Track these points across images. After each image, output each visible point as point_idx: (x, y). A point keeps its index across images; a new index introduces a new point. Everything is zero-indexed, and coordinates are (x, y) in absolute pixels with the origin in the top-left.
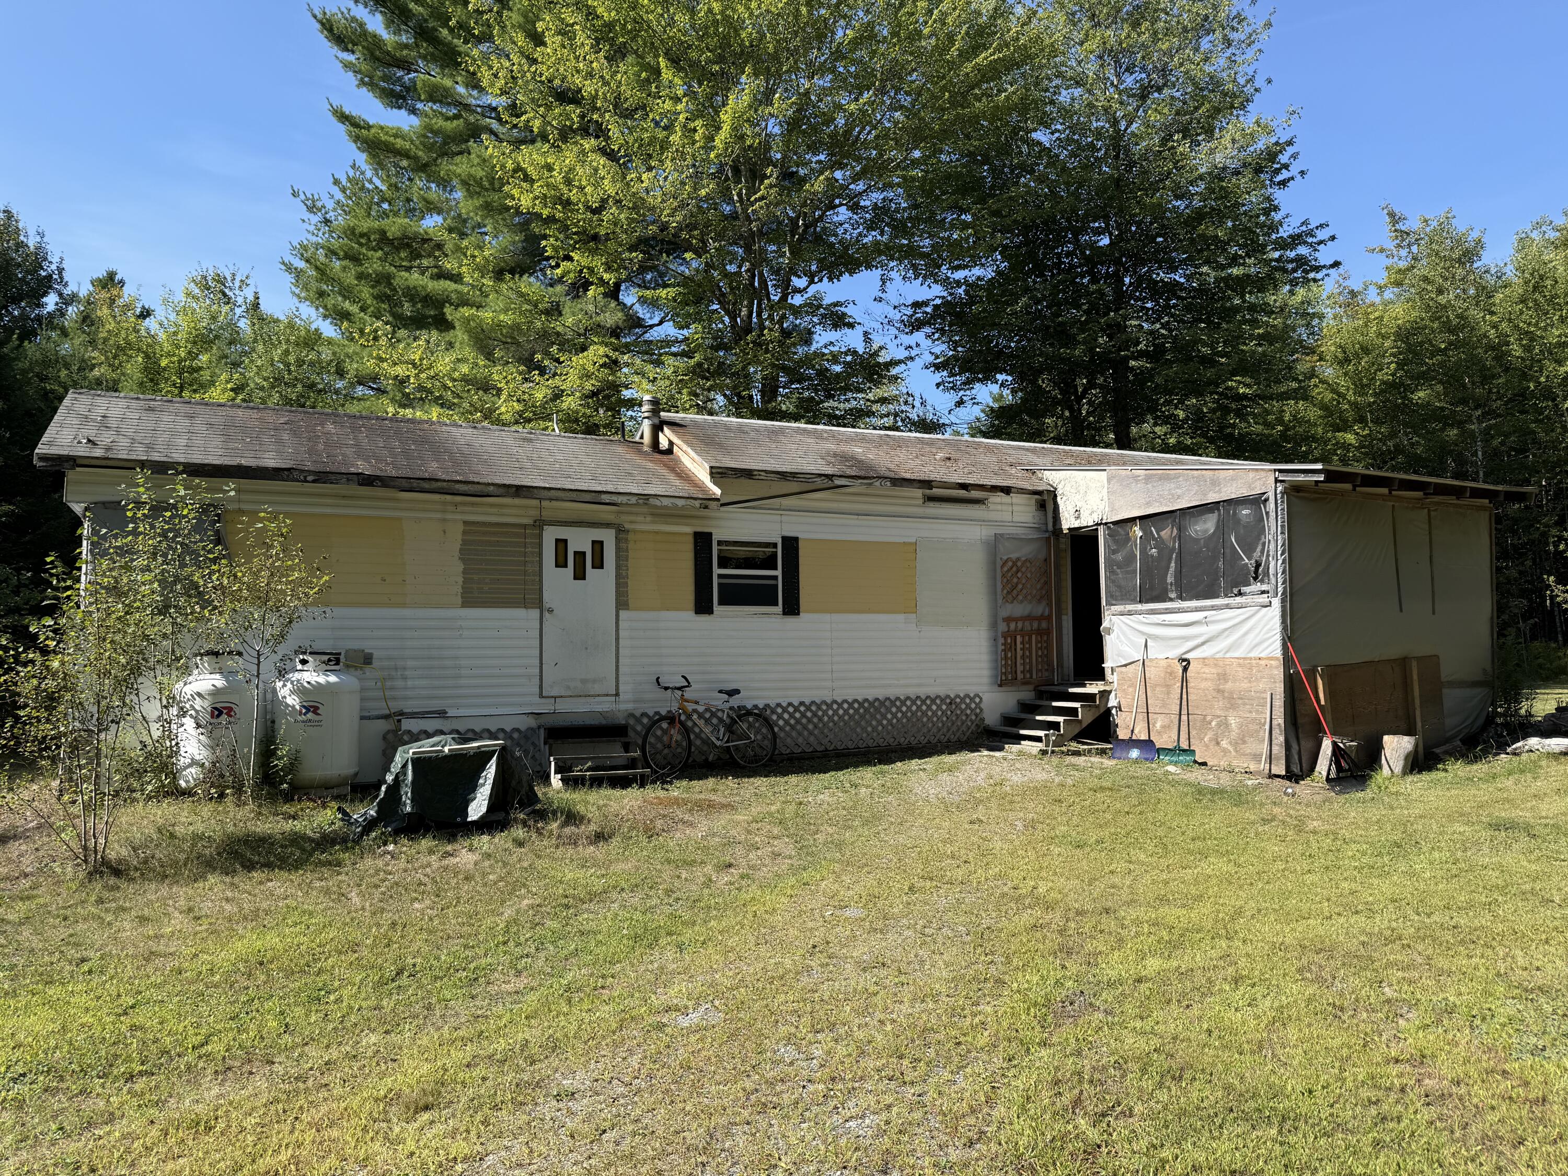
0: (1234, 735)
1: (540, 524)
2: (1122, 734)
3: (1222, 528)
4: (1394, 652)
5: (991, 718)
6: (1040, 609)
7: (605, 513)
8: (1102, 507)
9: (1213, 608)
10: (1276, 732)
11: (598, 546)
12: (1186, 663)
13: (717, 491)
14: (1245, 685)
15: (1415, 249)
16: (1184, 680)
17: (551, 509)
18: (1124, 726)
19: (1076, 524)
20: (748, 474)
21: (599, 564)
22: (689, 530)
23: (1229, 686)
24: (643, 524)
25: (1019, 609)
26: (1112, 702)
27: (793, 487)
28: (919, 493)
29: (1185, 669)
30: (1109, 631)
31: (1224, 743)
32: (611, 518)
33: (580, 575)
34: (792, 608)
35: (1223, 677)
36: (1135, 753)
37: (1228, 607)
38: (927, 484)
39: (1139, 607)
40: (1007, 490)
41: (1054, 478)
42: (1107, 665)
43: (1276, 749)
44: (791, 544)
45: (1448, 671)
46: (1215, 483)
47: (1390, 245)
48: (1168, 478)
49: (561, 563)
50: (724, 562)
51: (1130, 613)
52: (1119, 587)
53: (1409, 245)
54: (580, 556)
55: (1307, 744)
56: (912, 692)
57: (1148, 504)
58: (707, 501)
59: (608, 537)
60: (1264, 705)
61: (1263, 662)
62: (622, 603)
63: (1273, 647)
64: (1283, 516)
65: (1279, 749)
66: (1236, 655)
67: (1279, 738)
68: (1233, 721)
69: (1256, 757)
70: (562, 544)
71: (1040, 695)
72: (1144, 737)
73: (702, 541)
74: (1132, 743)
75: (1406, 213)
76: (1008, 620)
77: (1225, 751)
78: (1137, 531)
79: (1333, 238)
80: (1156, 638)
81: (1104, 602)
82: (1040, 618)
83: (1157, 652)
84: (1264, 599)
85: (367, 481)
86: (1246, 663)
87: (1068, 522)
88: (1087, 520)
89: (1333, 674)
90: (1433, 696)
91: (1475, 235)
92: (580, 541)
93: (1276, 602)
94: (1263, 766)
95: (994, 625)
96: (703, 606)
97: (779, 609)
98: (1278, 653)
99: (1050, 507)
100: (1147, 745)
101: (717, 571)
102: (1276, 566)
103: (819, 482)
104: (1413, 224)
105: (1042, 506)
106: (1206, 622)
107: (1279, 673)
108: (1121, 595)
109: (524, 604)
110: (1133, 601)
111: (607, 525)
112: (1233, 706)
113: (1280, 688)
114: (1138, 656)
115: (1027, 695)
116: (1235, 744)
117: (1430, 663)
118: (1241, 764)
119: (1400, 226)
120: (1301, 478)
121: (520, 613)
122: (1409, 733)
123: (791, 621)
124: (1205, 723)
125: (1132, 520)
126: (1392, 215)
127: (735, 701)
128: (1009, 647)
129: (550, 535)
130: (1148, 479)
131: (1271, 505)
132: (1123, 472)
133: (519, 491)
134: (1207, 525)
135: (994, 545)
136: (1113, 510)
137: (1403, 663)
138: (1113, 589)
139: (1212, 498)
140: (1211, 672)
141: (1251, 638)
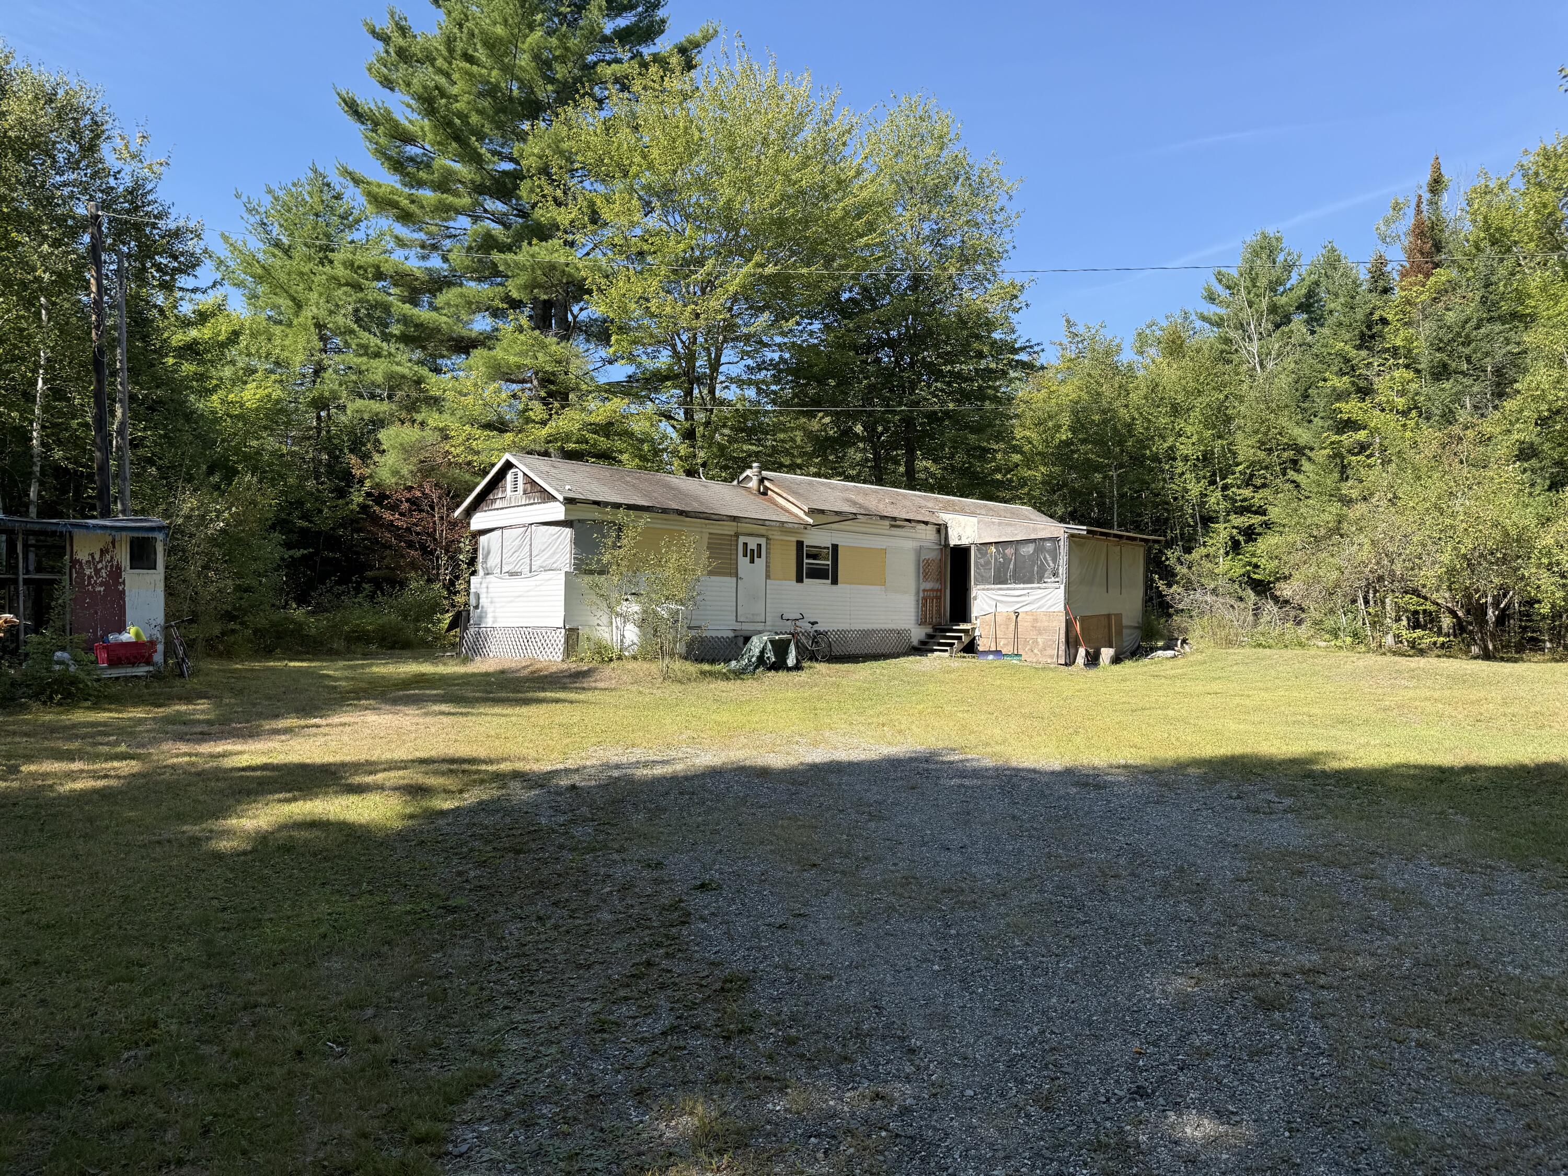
0: (1040, 647)
1: (737, 535)
2: (980, 648)
3: (1036, 551)
4: (1105, 612)
5: (915, 642)
6: (937, 586)
7: (762, 530)
8: (974, 535)
9: (1031, 588)
10: (1059, 645)
11: (759, 546)
12: (1017, 614)
13: (811, 521)
14: (1046, 624)
15: (1080, 346)
16: (1016, 622)
17: (744, 527)
18: (982, 645)
19: (959, 543)
20: (822, 512)
21: (759, 556)
22: (795, 539)
23: (1039, 624)
24: (776, 536)
25: (929, 585)
26: (977, 633)
27: (837, 518)
28: (887, 523)
29: (1017, 617)
30: (975, 598)
31: (1036, 651)
32: (764, 532)
33: (752, 561)
34: (835, 582)
35: (1036, 620)
36: (991, 657)
37: (1039, 588)
38: (894, 519)
39: (993, 586)
40: (926, 523)
41: (945, 517)
42: (973, 615)
43: (1059, 653)
44: (835, 547)
45: (1125, 622)
46: (1035, 530)
47: (1065, 341)
48: (1011, 525)
49: (745, 555)
50: (809, 556)
51: (987, 589)
52: (982, 576)
53: (1077, 343)
54: (752, 551)
55: (1072, 651)
56: (883, 627)
57: (999, 536)
58: (806, 526)
59: (763, 541)
60: (1055, 633)
61: (1055, 614)
62: (768, 577)
63: (1061, 607)
64: (1067, 548)
65: (1062, 653)
66: (1043, 610)
67: (1063, 647)
68: (1041, 640)
69: (1051, 657)
70: (745, 544)
71: (935, 630)
72: (993, 649)
73: (800, 544)
74: (989, 652)
75: (1077, 322)
76: (924, 591)
77: (1035, 654)
78: (993, 549)
80: (1001, 602)
81: (972, 583)
82: (937, 590)
83: (1001, 608)
84: (1057, 585)
85: (681, 513)
86: (1048, 614)
87: (953, 541)
88: (965, 542)
89: (1083, 620)
90: (1119, 633)
92: (752, 544)
93: (1062, 587)
94: (1055, 660)
95: (918, 593)
96: (799, 579)
97: (829, 581)
98: (1063, 609)
99: (943, 532)
100: (998, 653)
101: (806, 561)
102: (1062, 570)
103: (851, 516)
104: (1081, 329)
105: (939, 531)
106: (1028, 595)
107: (1063, 619)
108: (982, 580)
109: (730, 575)
110: (990, 583)
111: (763, 536)
112: (1040, 634)
113: (1063, 625)
114: (993, 610)
115: (929, 630)
116: (1041, 651)
117: (1119, 616)
119: (1072, 329)
120: (1077, 532)
121: (728, 579)
122: (1111, 647)
123: (834, 587)
124: (1026, 642)
125: (991, 543)
127: (816, 627)
128: (924, 605)
129: (742, 540)
130: (1000, 524)
131: (1062, 543)
132: (987, 519)
133: (735, 519)
134: (1030, 549)
135: (919, 551)
136: (980, 537)
137: (1109, 616)
138: (978, 577)
139: (1033, 536)
140: (1029, 618)
141: (1050, 603)
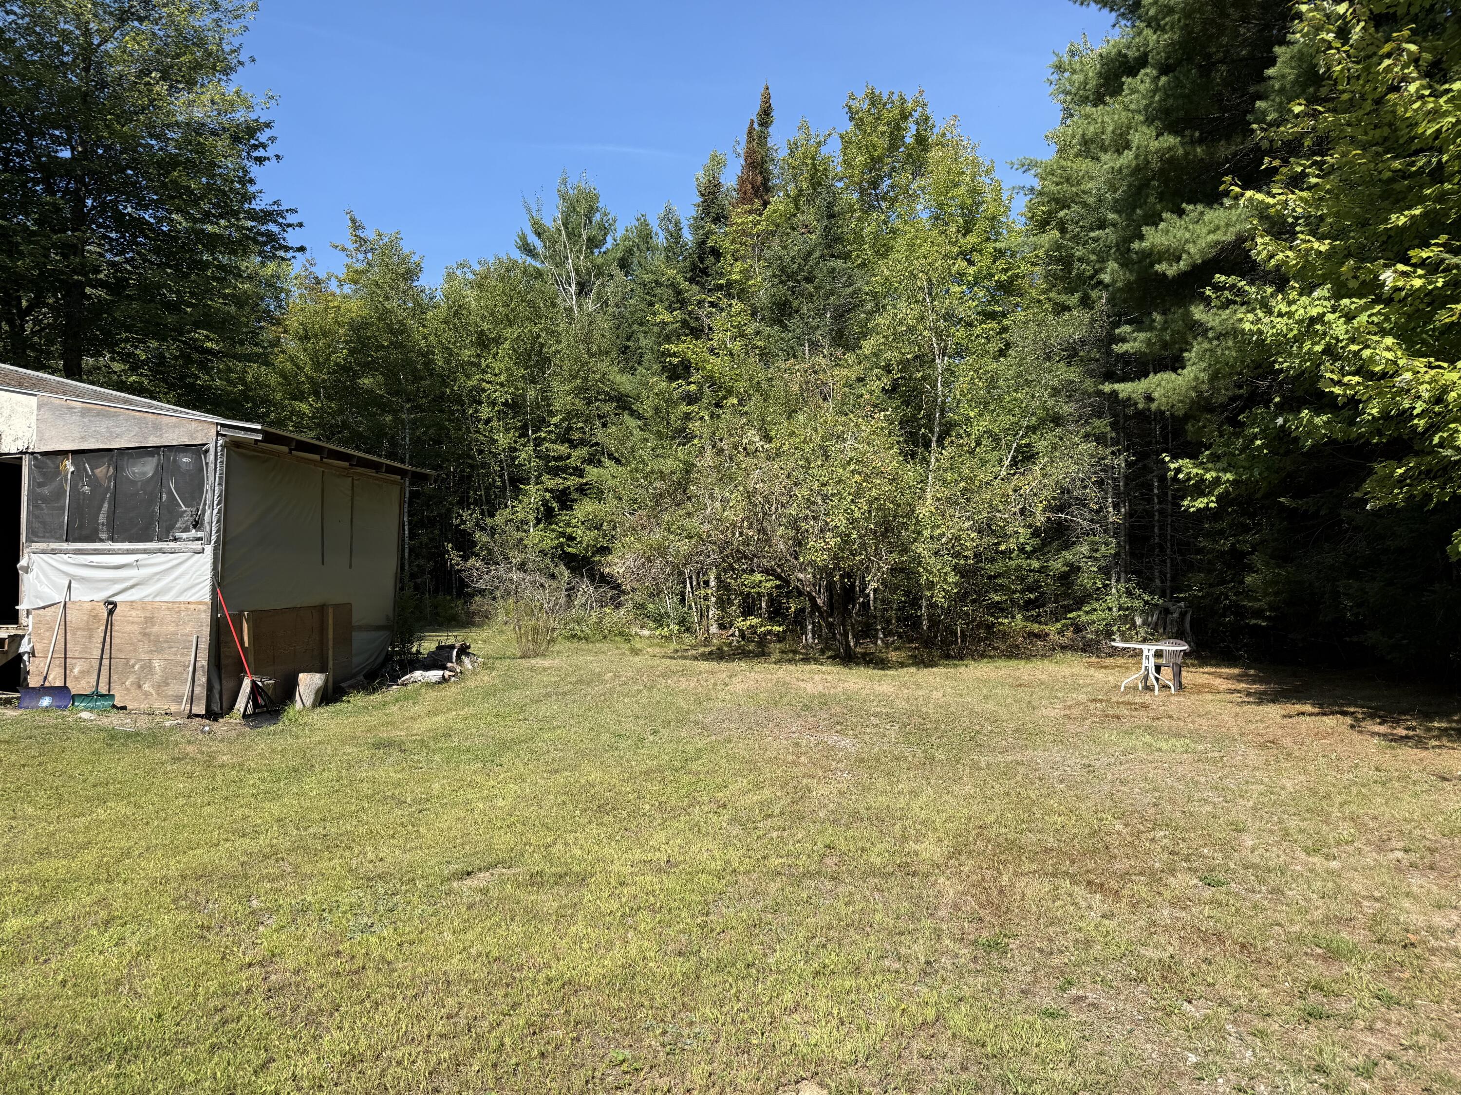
0: (157, 677)
2: (34, 681)
3: (160, 471)
4: (315, 600)
8: (28, 435)
9: (145, 551)
10: (199, 673)
12: (112, 606)
14: (172, 629)
15: (370, 256)
16: (109, 623)
18: (36, 673)
23: (156, 629)
26: (24, 647)
29: (111, 612)
30: (27, 570)
31: (146, 687)
35: (150, 620)
36: (46, 701)
37: (161, 551)
39: (65, 546)
42: (22, 607)
43: (197, 690)
45: (359, 617)
46: (157, 427)
47: (351, 247)
48: (107, 415)
51: (53, 552)
52: (44, 523)
53: (366, 252)
55: (228, 684)
57: (83, 439)
60: (189, 648)
61: (192, 607)
63: (203, 592)
64: (221, 469)
65: (200, 690)
66: (166, 598)
67: (202, 679)
68: (157, 664)
69: (178, 699)
72: (59, 683)
74: (45, 690)
75: (365, 224)
77: (147, 694)
78: (69, 466)
79: (301, 225)
80: (82, 579)
81: (23, 538)
83: (81, 594)
84: (197, 545)
86: (175, 607)
88: (9, 447)
89: (258, 619)
90: (344, 639)
91: (415, 258)
93: (209, 549)
94: (184, 707)
98: (207, 598)
100: (62, 693)
102: (211, 515)
104: (370, 234)
106: (137, 565)
107: (206, 617)
108: (44, 533)
110: (59, 540)
112: (158, 649)
113: (206, 631)
114: (59, 597)
116: (157, 687)
117: (343, 610)
118: (160, 706)
119: (359, 232)
120: (241, 434)
122: (322, 669)
124: (128, 666)
125: (65, 453)
126: (354, 221)
130: (84, 412)
131: (211, 456)
132: (58, 400)
134: (147, 468)
136: (41, 439)
137: (322, 609)
138: (36, 525)
139: (153, 441)
140: (138, 615)
141: (182, 583)
